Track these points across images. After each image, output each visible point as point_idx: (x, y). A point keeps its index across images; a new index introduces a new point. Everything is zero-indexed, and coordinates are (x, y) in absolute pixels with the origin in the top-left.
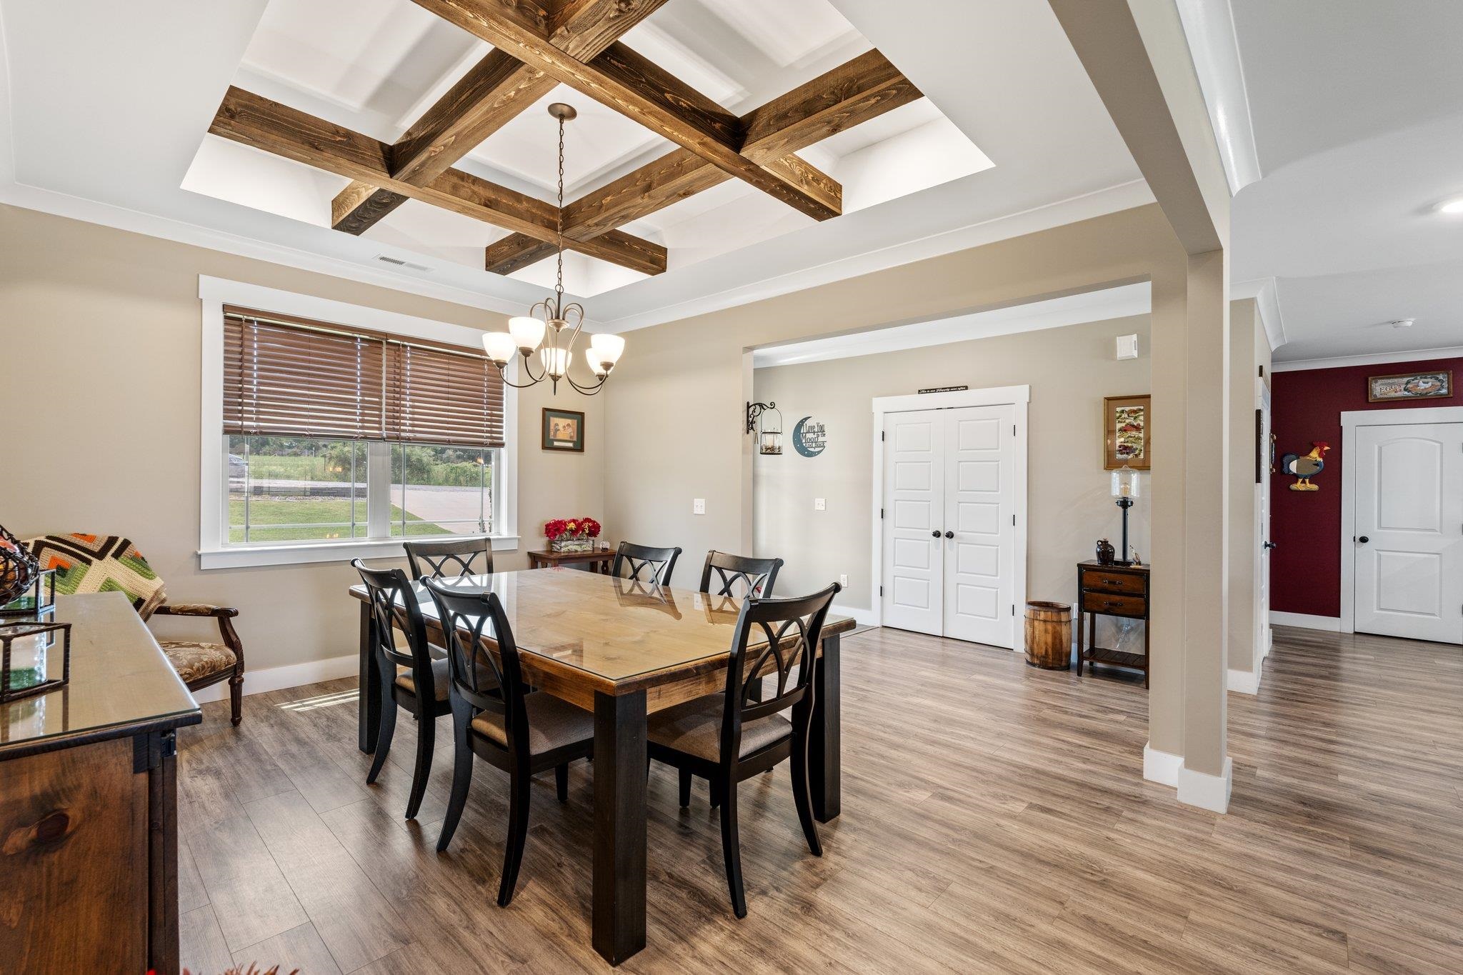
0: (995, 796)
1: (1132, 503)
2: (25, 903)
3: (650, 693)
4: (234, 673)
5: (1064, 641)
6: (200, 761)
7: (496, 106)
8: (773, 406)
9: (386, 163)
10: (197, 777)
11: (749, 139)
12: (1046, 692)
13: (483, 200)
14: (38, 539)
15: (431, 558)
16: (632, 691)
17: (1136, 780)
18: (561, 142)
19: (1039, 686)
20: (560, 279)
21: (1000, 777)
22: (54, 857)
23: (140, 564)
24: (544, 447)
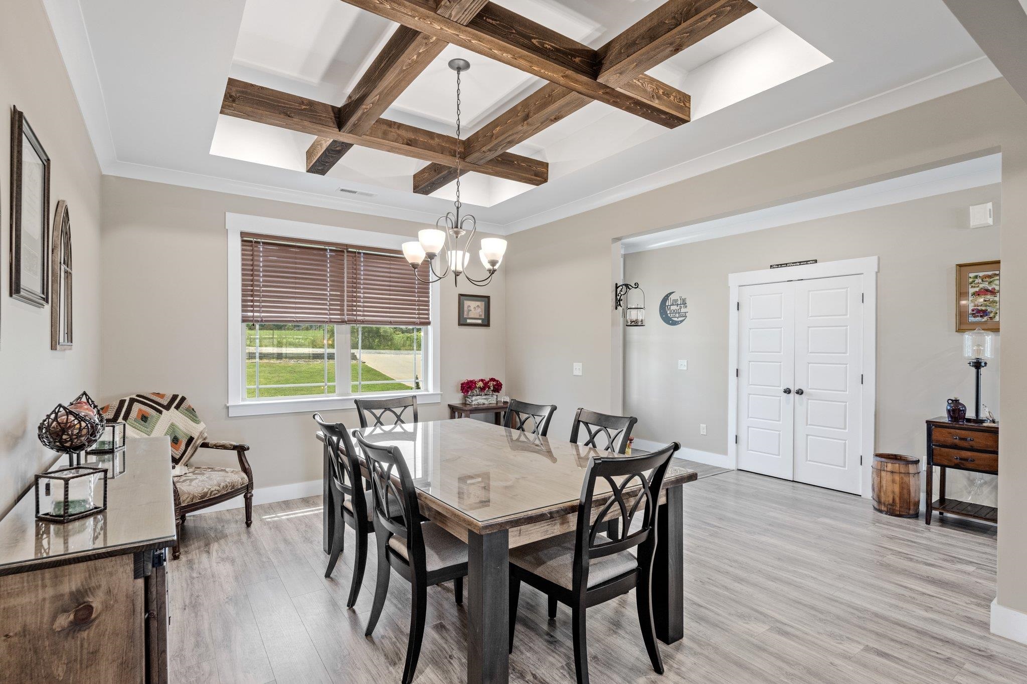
0: (831, 635)
1: (986, 364)
2: (67, 664)
3: (512, 532)
4: (247, 490)
5: (911, 491)
6: (224, 551)
7: (404, 68)
8: (637, 286)
9: (336, 120)
10: (220, 563)
11: (604, 68)
12: (891, 538)
13: (405, 140)
14: (131, 397)
15: (374, 411)
16: (495, 531)
17: (982, 634)
18: (458, 89)
19: (885, 532)
20: (458, 197)
21: (838, 617)
22: (85, 634)
23: (191, 413)
24: (460, 324)
